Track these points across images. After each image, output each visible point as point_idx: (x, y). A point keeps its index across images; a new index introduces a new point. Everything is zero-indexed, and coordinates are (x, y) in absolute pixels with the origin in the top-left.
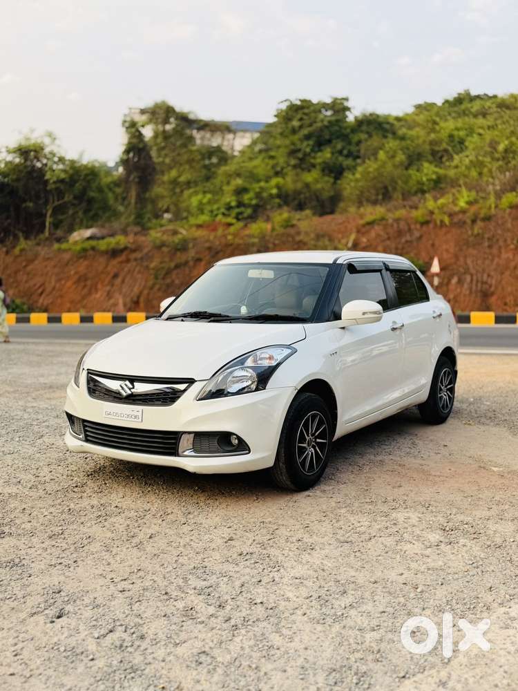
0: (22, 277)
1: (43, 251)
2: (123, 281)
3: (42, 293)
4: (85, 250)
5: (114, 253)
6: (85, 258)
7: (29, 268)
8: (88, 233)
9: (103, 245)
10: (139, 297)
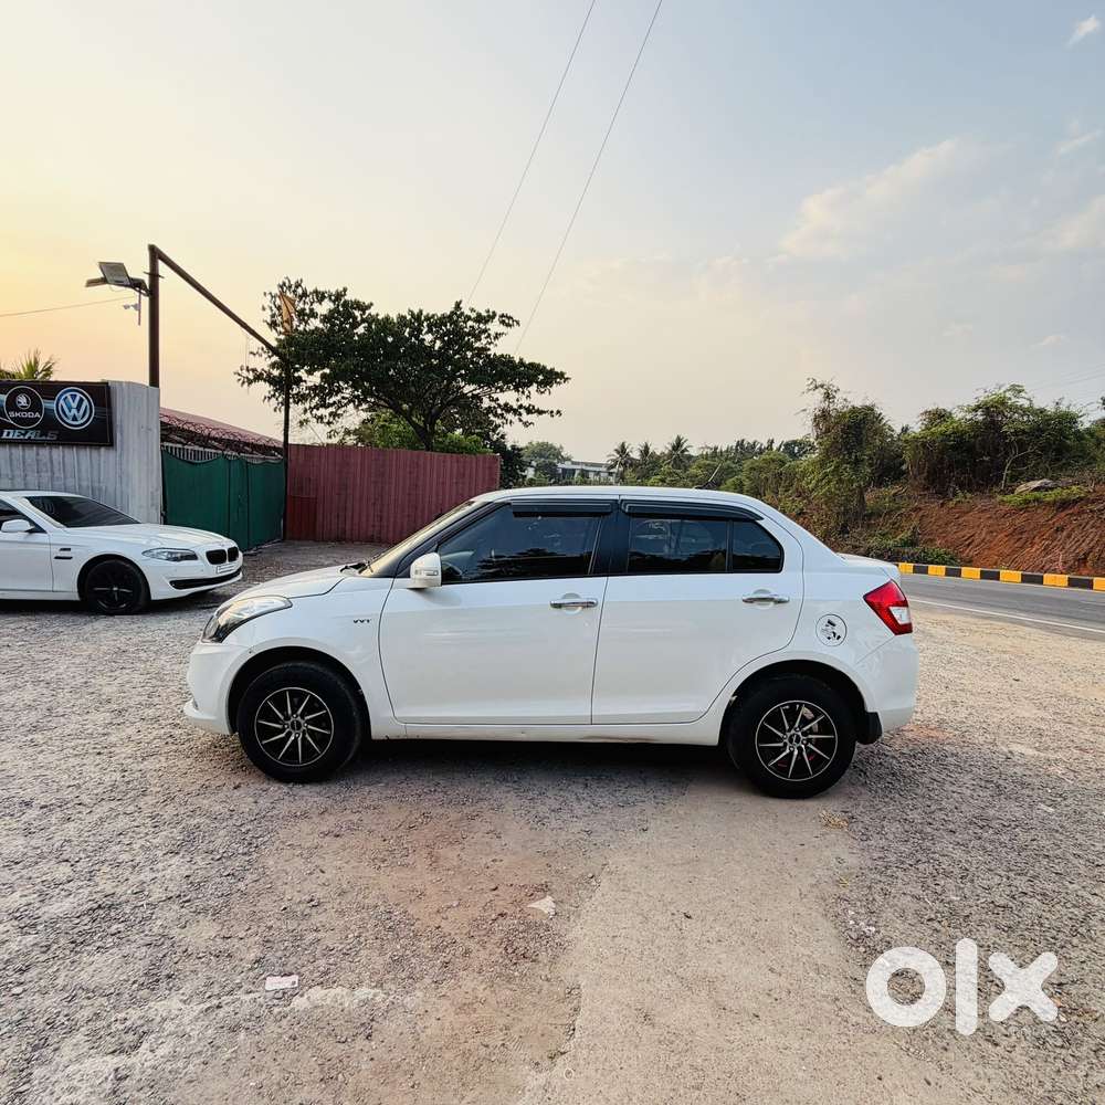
0: (952, 528)
1: (981, 503)
2: (1069, 536)
3: (969, 545)
4: (1027, 502)
5: (1064, 505)
6: (1026, 510)
7: (961, 520)
8: (1037, 484)
9: (1050, 497)
10: (1086, 555)
